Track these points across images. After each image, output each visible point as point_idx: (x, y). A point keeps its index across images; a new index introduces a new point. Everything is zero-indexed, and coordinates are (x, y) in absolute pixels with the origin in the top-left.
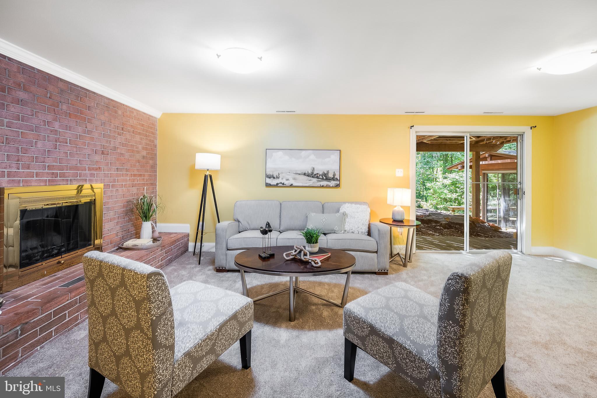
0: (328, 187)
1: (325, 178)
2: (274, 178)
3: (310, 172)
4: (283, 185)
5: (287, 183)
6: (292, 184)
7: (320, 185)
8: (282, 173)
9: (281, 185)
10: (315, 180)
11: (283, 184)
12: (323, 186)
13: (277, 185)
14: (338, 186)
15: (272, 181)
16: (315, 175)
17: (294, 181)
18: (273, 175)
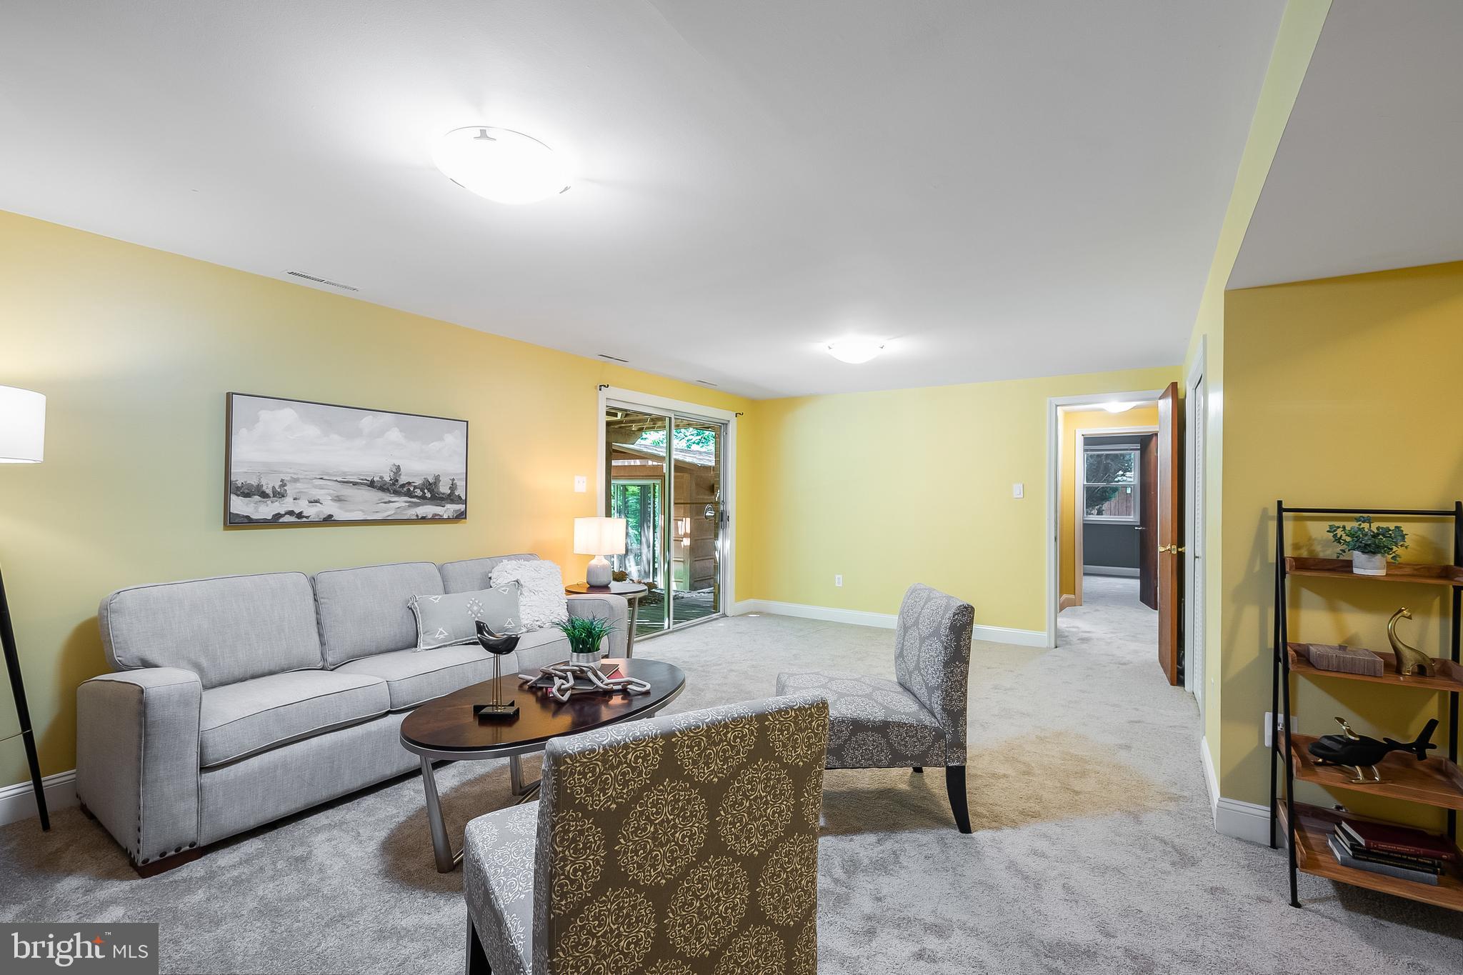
0: (436, 519)
1: (428, 495)
2: (264, 495)
3: (387, 479)
4: (300, 521)
5: (312, 512)
6: (331, 516)
7: (417, 516)
8: (296, 480)
9: (293, 519)
10: (401, 501)
11: (300, 515)
12: (423, 518)
13: (274, 522)
14: (461, 516)
15: (256, 509)
16: (403, 486)
17: (337, 504)
18: (259, 486)
